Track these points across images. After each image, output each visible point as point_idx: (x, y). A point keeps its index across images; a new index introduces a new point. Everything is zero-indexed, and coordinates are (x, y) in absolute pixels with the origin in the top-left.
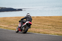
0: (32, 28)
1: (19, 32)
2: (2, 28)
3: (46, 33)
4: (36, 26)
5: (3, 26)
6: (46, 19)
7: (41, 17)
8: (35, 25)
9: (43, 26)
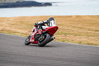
0: (69, 35)
2: (18, 34)
3: (92, 44)
4: (75, 33)
5: (19, 31)
6: (91, 21)
7: (84, 16)
8: (74, 29)
9: (86, 32)
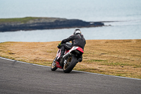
1: (58, 69)
